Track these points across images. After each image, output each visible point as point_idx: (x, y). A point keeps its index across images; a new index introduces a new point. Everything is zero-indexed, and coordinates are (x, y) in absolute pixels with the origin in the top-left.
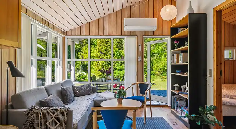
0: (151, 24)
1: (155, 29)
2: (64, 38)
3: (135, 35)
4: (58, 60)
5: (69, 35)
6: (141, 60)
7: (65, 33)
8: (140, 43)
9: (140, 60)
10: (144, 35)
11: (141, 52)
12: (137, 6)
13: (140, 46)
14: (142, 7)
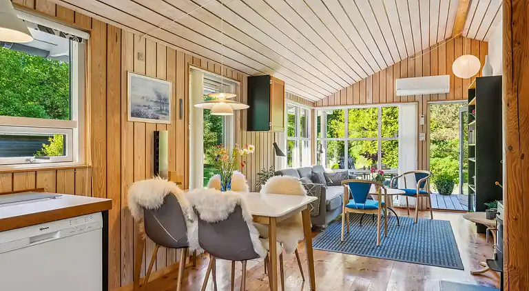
0: (440, 84)
1: (448, 90)
2: (313, 110)
3: (415, 101)
4: (306, 139)
5: (320, 106)
6: (424, 138)
7: (314, 104)
8: (423, 113)
9: (422, 138)
10: (430, 101)
11: (424, 127)
12: (418, 57)
13: (423, 118)
14: (427, 58)
